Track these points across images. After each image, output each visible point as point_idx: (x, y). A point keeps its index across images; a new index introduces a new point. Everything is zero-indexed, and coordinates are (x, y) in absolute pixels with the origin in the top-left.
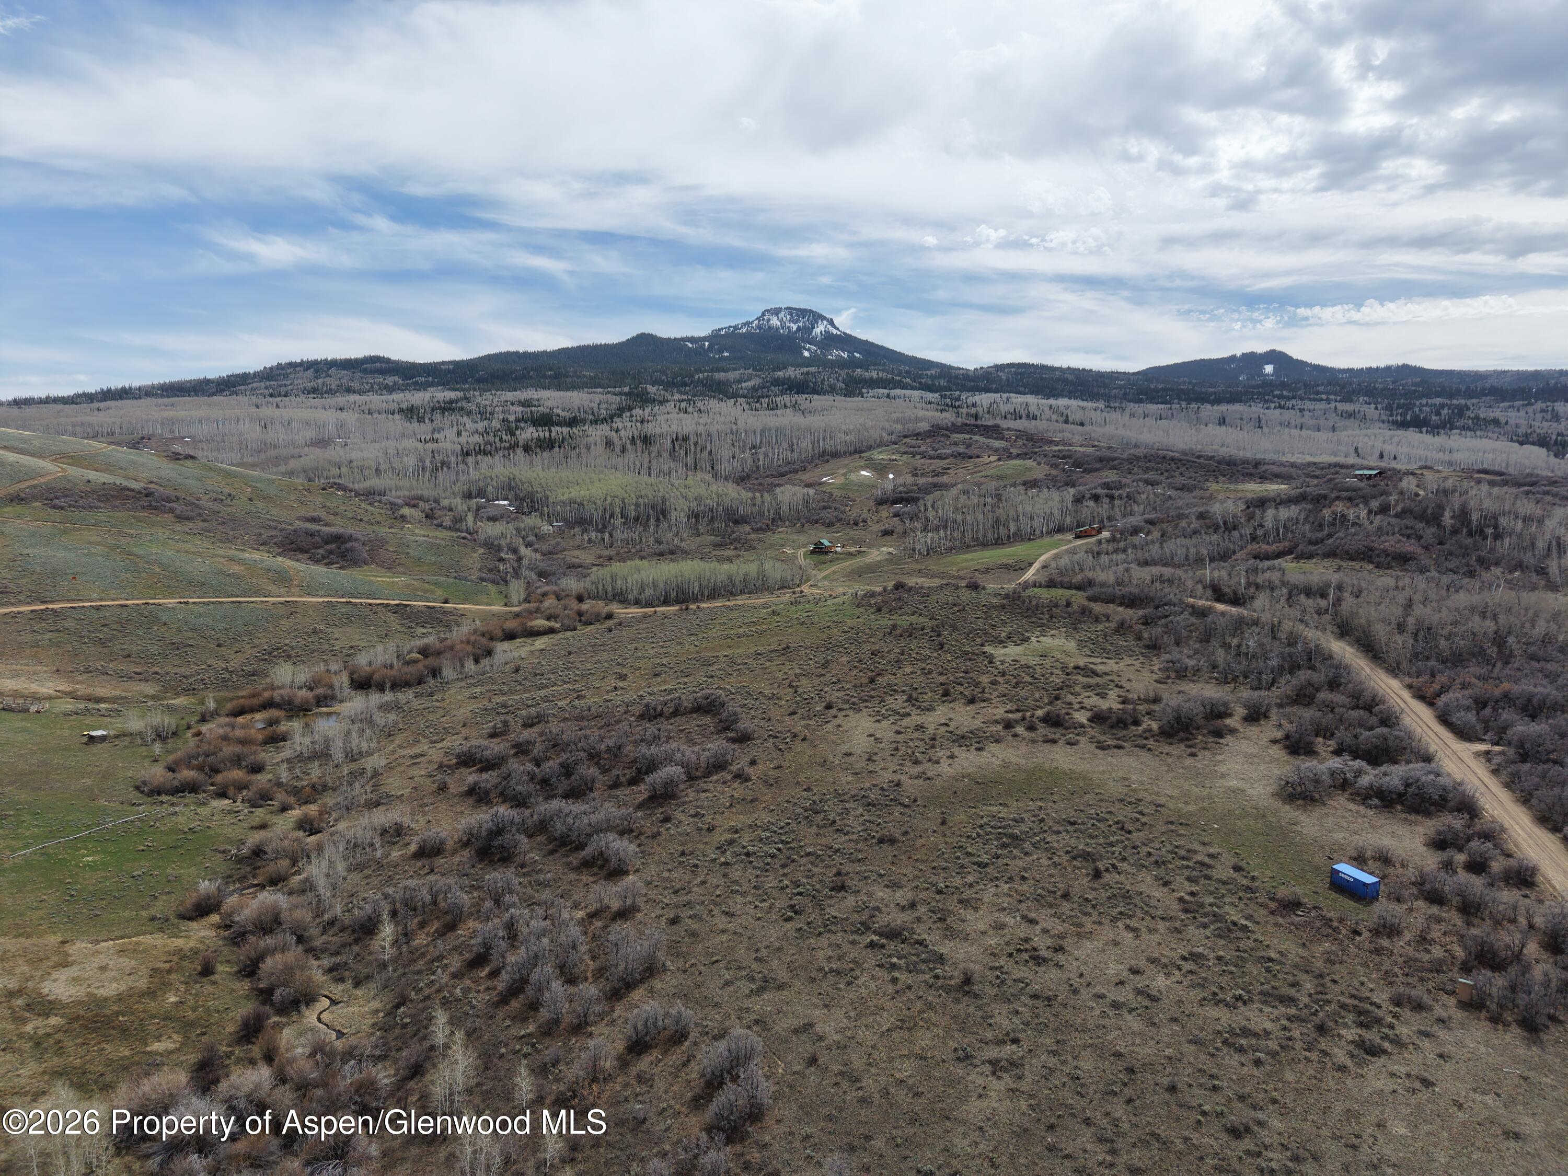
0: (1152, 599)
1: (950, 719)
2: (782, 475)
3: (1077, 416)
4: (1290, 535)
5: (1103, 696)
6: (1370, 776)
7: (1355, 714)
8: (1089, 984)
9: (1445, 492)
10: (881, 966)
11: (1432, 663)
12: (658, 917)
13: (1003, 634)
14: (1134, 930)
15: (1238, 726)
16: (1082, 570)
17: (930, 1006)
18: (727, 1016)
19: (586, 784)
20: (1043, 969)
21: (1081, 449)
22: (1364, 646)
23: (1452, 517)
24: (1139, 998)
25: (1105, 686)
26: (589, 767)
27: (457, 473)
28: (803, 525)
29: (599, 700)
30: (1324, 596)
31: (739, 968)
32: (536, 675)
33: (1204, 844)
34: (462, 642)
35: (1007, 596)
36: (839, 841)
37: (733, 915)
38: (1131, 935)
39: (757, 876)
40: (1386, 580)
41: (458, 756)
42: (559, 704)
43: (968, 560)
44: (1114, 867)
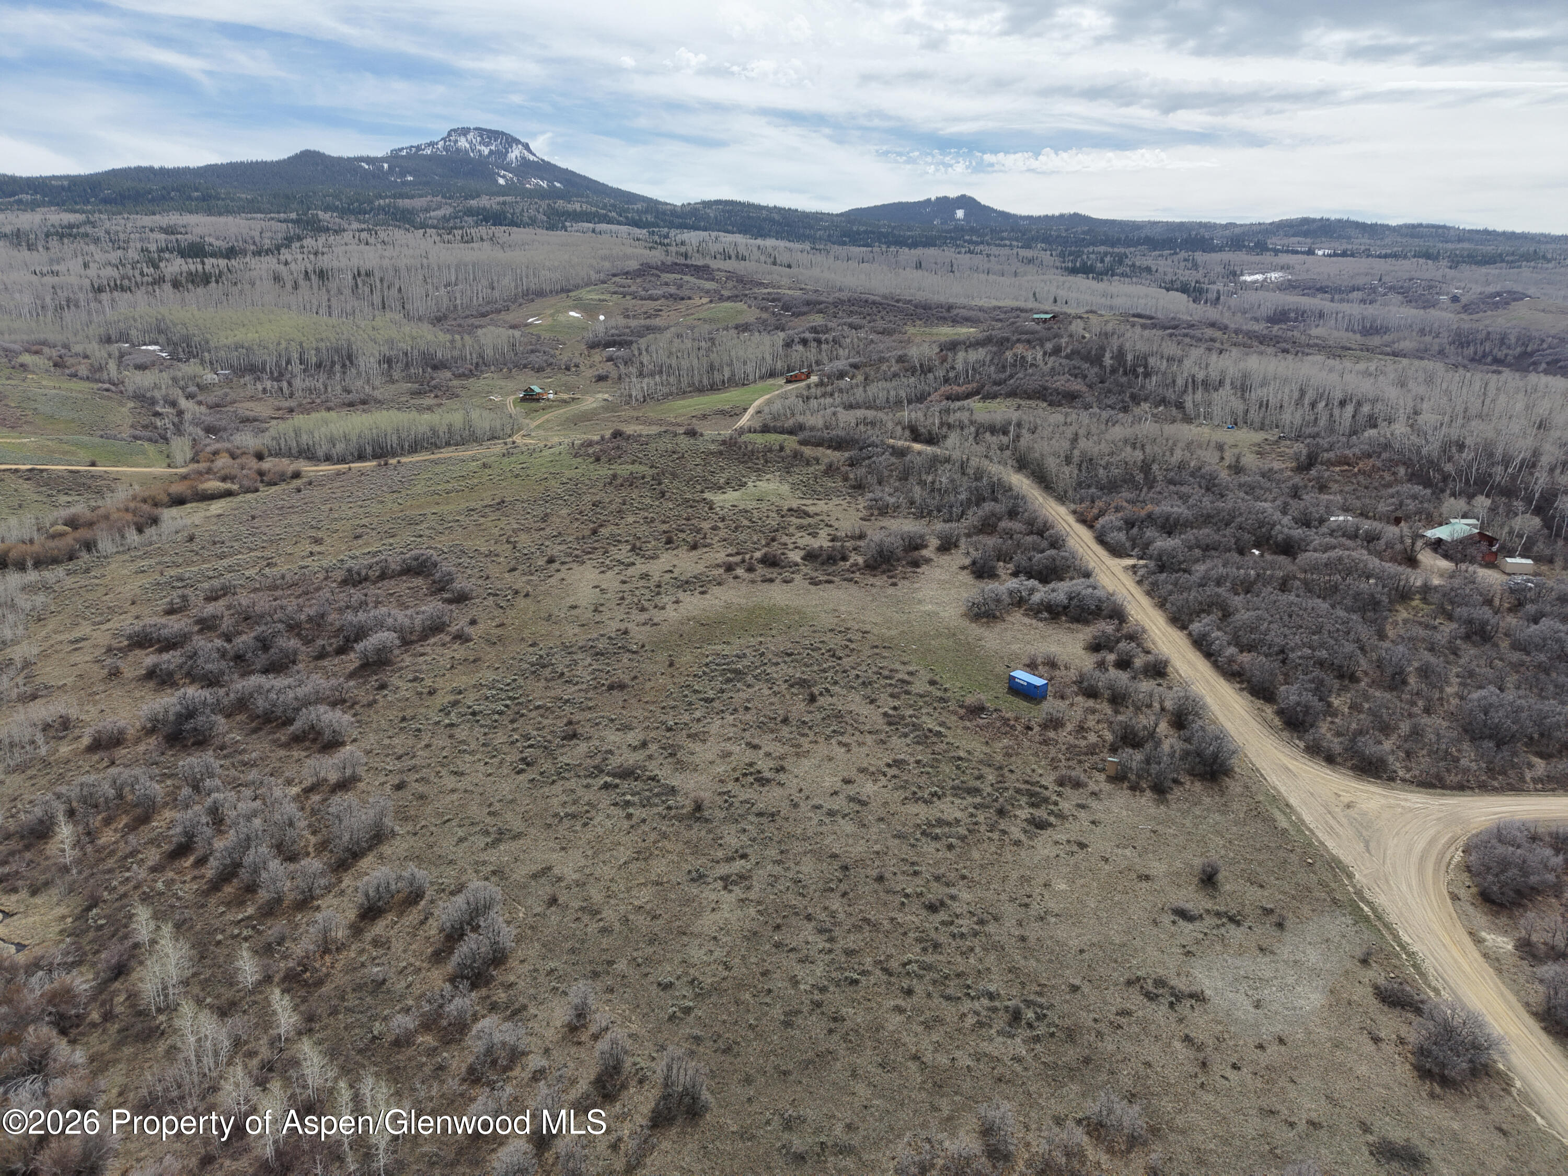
0: (857, 442)
1: (674, 566)
2: (484, 315)
3: (784, 258)
4: (977, 377)
5: (814, 535)
6: (1041, 593)
7: (1029, 539)
8: (808, 798)
9: (1106, 334)
10: (616, 804)
11: (1093, 490)
12: (382, 784)
13: (722, 481)
14: (845, 745)
15: (932, 556)
16: (793, 415)
17: (664, 836)
18: (463, 871)
19: (288, 657)
20: (767, 788)
21: (790, 292)
22: (1038, 477)
23: (1112, 358)
24: (852, 804)
25: (816, 526)
26: (289, 639)
27: (90, 313)
28: (511, 370)
29: (294, 567)
30: (1005, 433)
31: (473, 824)
32: (215, 543)
33: (904, 663)
34: (118, 510)
35: (724, 442)
36: (569, 692)
37: (462, 774)
38: (843, 750)
39: (485, 734)
40: (1056, 417)
41: (130, 637)
42: (247, 573)
43: (684, 407)
44: (827, 690)
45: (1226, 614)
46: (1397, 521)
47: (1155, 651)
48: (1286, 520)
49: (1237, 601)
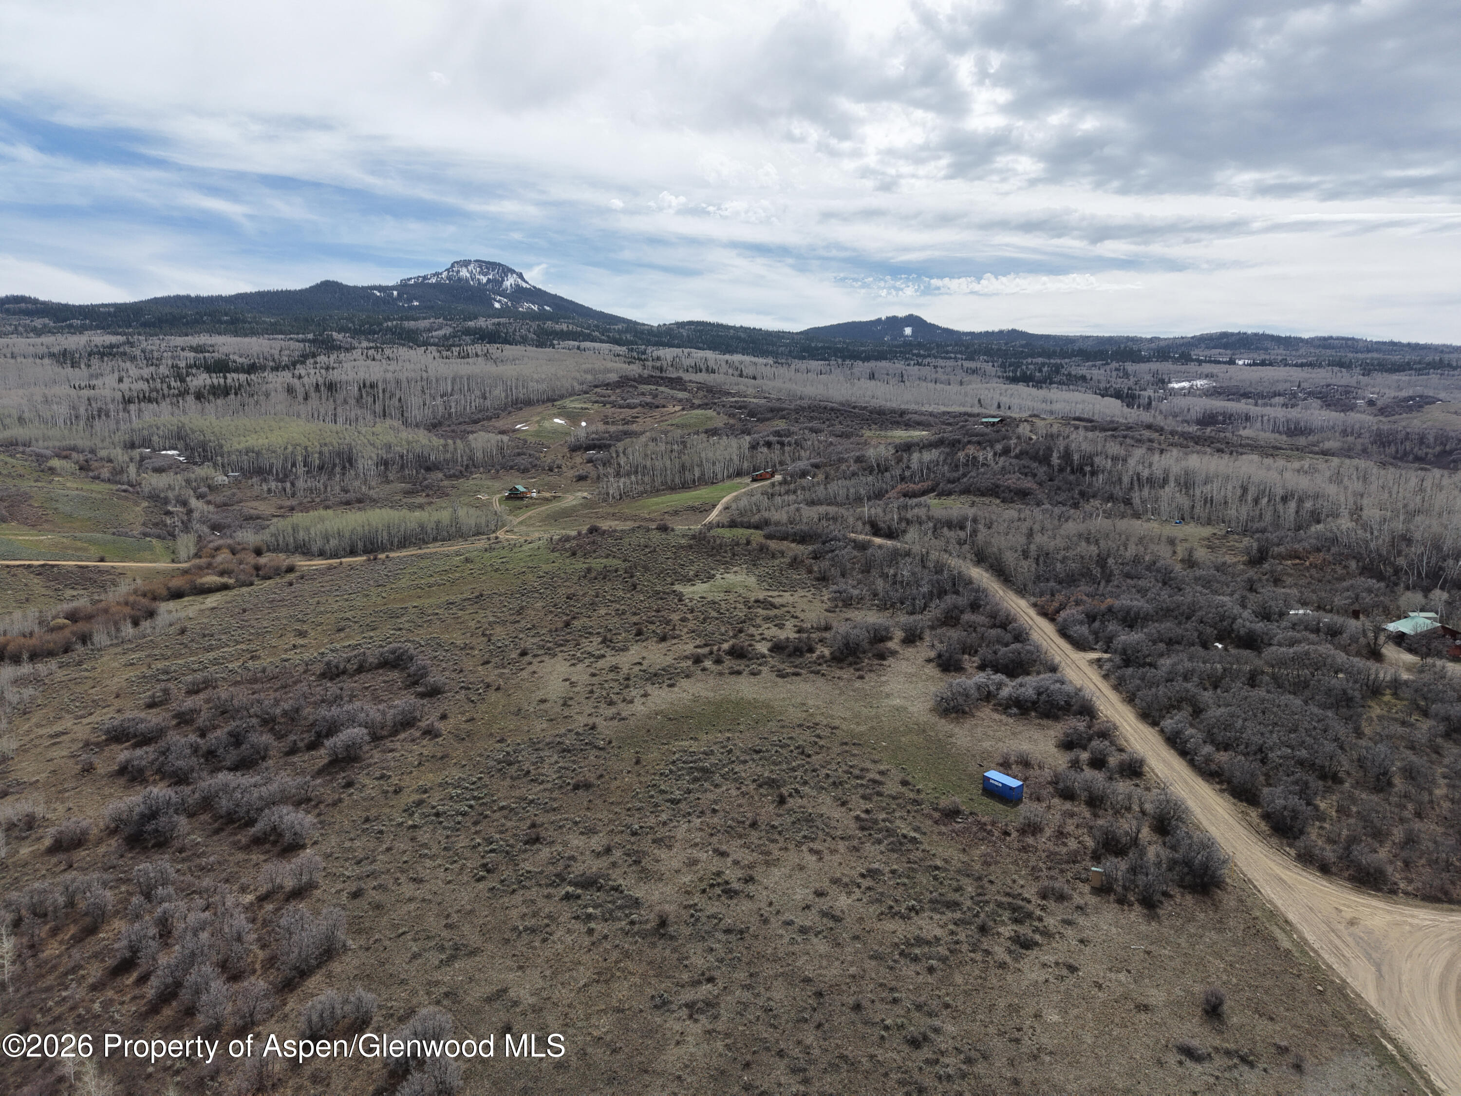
0: (820, 536)
1: (644, 658)
2: (476, 422)
3: (749, 371)
4: (932, 476)
5: (781, 626)
6: (1009, 688)
7: (994, 632)
8: (778, 912)
9: (1052, 436)
10: (577, 918)
11: (1052, 584)
12: (338, 892)
13: (691, 573)
14: (817, 852)
15: (898, 648)
16: (759, 511)
17: (627, 955)
18: (414, 992)
19: (259, 753)
20: (735, 901)
21: (755, 400)
22: (996, 571)
23: (1059, 458)
24: (825, 920)
25: (782, 618)
26: (262, 733)
27: (118, 422)
28: (498, 471)
29: (276, 660)
30: (962, 528)
31: (428, 938)
32: (204, 636)
33: (875, 762)
34: (118, 603)
35: (694, 537)
36: (534, 792)
37: (421, 881)
38: (814, 858)
39: (448, 837)
40: (1011, 513)
41: (108, 732)
42: (230, 666)
43: (657, 504)
44: (797, 791)
45: (1197, 711)
46: (1356, 615)
47: (1129, 749)
48: (1246, 614)
49: (1207, 696)
